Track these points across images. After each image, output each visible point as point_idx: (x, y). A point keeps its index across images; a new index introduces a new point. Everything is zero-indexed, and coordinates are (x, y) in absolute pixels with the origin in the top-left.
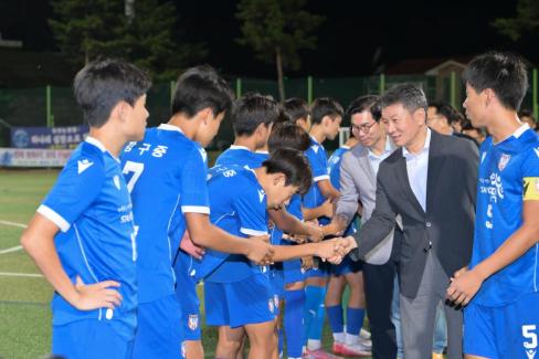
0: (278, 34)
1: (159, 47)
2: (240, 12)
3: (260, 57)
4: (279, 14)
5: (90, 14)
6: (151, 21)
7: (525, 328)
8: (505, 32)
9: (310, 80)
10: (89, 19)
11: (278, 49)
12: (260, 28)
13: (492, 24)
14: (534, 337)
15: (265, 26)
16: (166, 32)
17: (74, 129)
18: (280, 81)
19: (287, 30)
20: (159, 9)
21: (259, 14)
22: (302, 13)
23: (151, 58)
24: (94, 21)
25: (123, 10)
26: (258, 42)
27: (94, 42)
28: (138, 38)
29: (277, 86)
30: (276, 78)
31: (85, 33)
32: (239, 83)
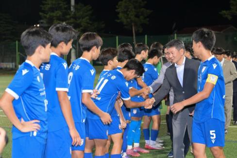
0: (133, 18)
1: (85, 24)
2: (117, 9)
3: (126, 27)
4: (133, 10)
5: (56, 10)
6: (81, 13)
7: (211, 132)
8: (226, 16)
9: (146, 36)
10: (56, 12)
11: (133, 24)
12: (126, 15)
13: (220, 13)
14: (214, 135)
15: (128, 15)
16: (87, 17)
18: (134, 37)
19: (137, 16)
20: (85, 8)
21: (125, 10)
22: (143, 9)
23: (81, 28)
24: (58, 13)
25: (70, 9)
26: (125, 21)
28: (76, 20)
29: (133, 39)
30: (132, 36)
31: (54, 18)
32: (117, 37)
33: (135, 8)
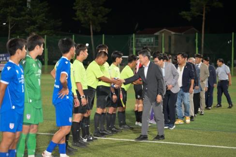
0: (91, 16)
1: (41, 21)
2: (75, 6)
3: (83, 26)
4: (91, 7)
5: (11, 6)
6: (37, 9)
8: (186, 17)
9: (103, 35)
10: (10, 8)
11: (91, 22)
12: (83, 13)
13: (180, 14)
15: (86, 12)
16: (44, 14)
17: (3, 55)
18: (92, 36)
19: (95, 14)
20: (41, 4)
21: (83, 7)
22: (101, 7)
23: (37, 25)
24: (12, 9)
25: (26, 5)
26: (82, 19)
27: (12, 18)
28: (31, 16)
29: (91, 38)
30: (90, 35)
31: (8, 14)
32: (73, 36)
33: (93, 6)
